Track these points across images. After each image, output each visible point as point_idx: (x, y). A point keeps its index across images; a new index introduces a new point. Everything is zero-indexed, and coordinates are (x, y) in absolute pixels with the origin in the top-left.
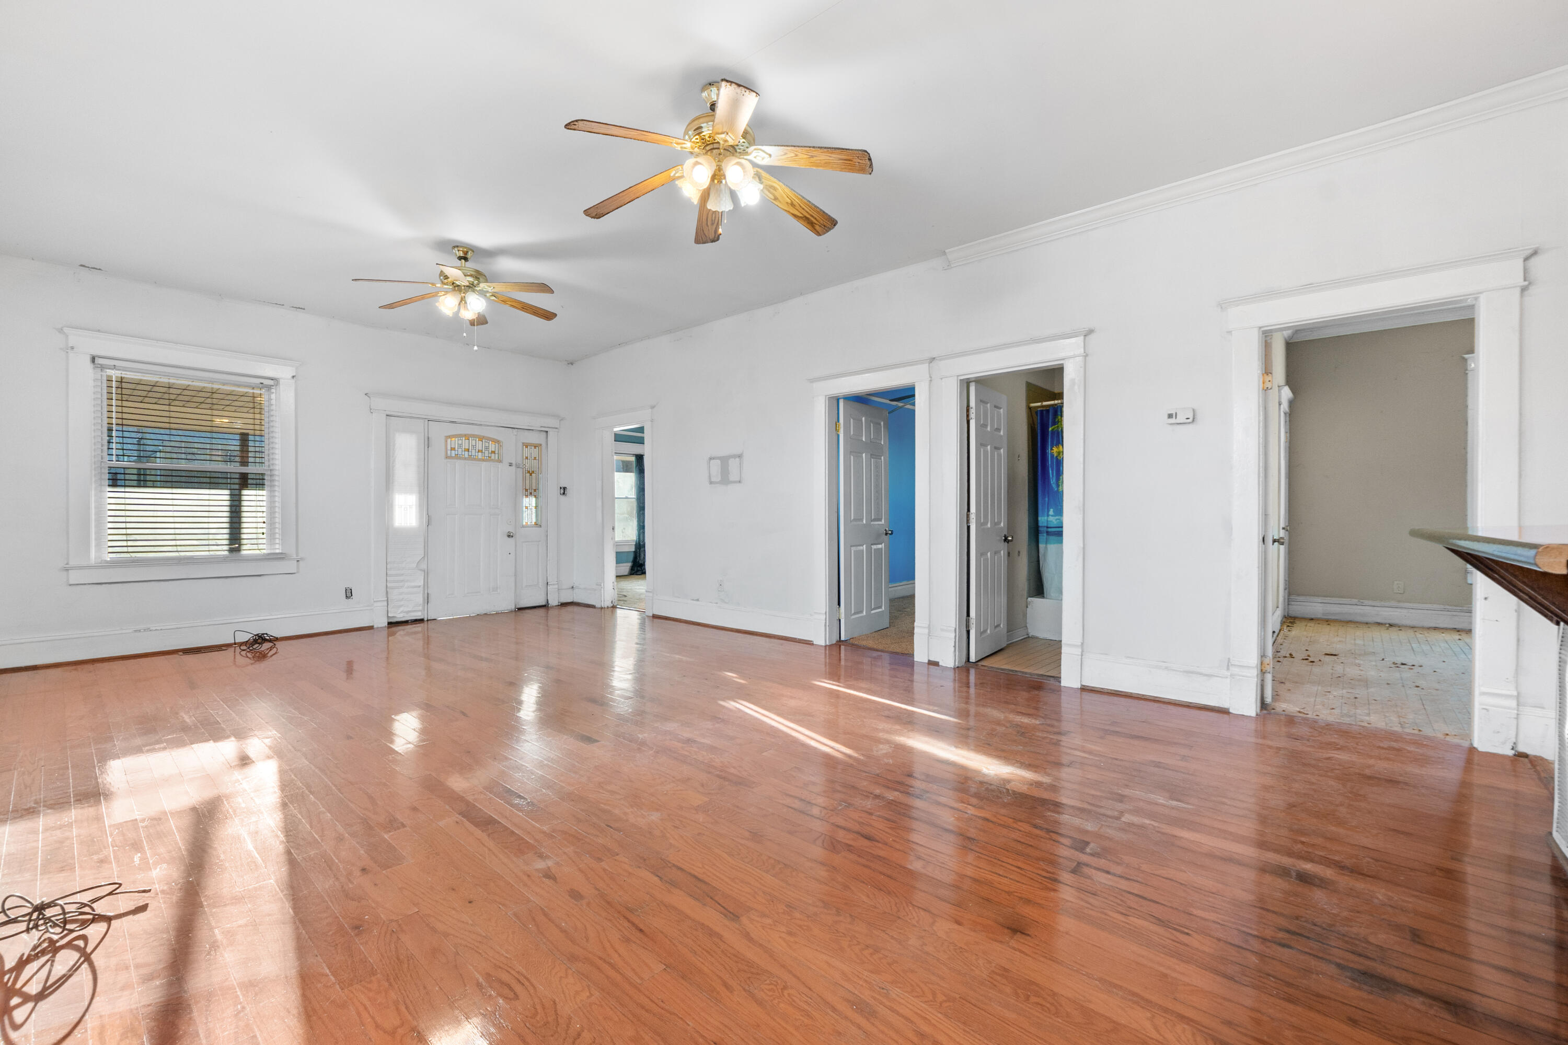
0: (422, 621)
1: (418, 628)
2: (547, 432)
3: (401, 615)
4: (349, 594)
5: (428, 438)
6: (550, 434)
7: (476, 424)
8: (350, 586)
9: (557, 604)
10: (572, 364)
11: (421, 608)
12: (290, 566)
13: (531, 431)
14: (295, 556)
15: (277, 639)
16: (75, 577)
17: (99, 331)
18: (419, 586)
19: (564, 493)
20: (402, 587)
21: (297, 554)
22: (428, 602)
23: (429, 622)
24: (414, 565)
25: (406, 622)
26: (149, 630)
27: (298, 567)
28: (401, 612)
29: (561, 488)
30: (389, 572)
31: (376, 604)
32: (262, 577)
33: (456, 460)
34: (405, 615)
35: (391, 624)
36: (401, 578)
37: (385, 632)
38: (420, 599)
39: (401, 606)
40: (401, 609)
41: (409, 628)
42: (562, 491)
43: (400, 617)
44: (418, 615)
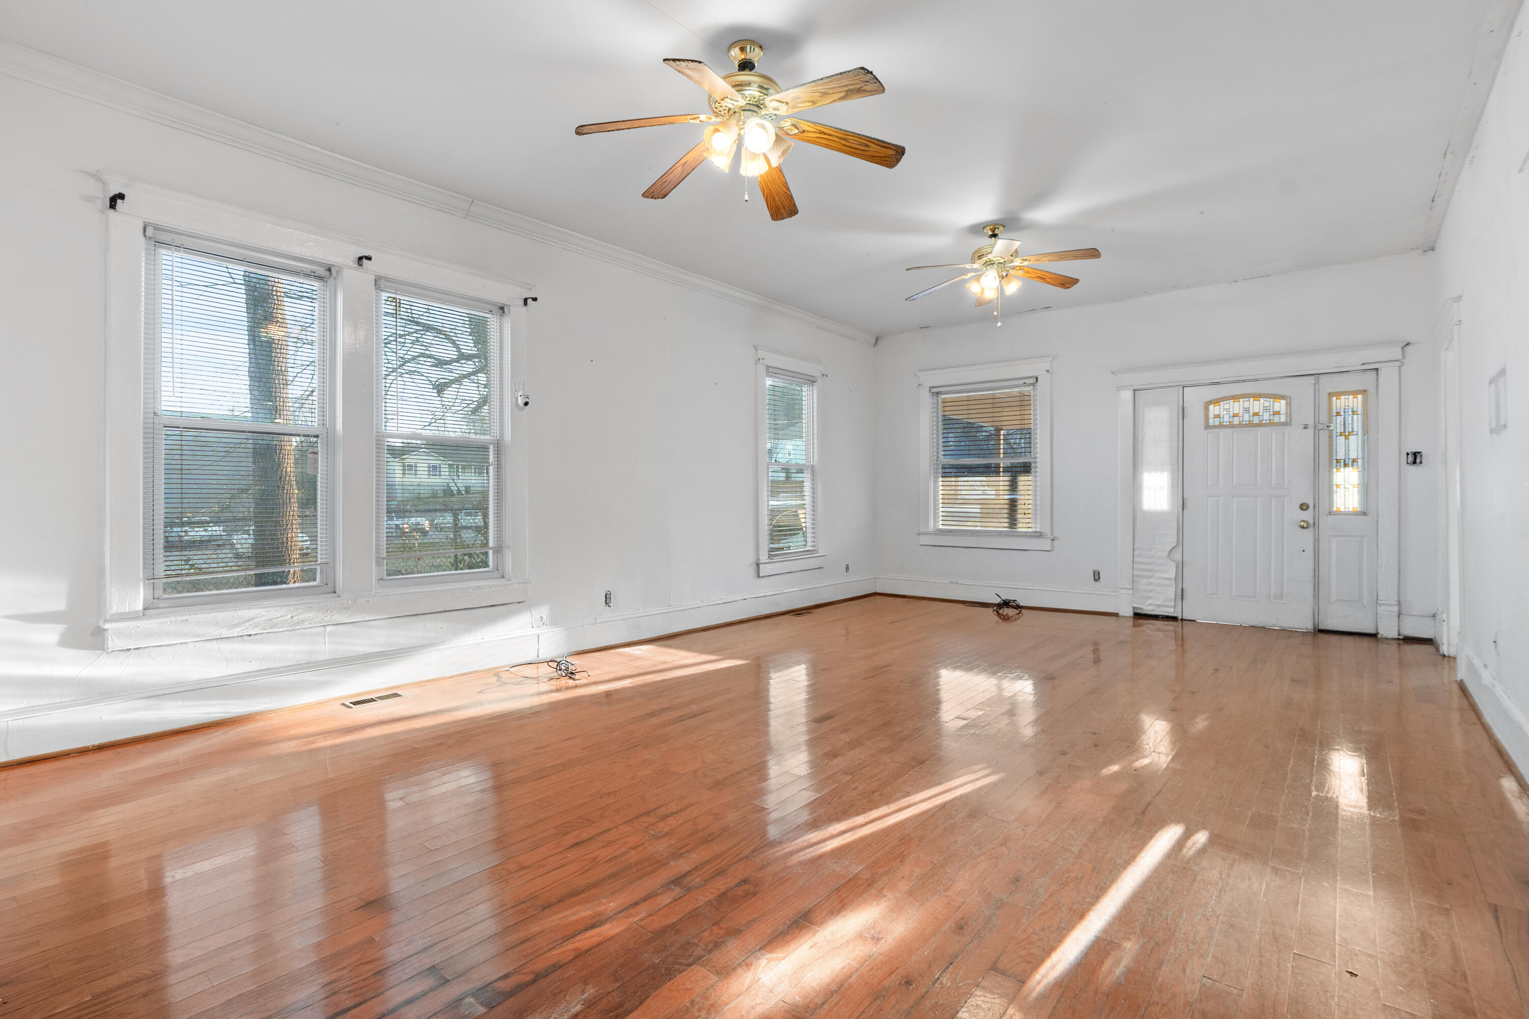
0: (1174, 619)
1: (1169, 626)
2: (1377, 369)
3: (1150, 608)
4: (1097, 577)
5: (1183, 408)
6: (1382, 372)
7: (1249, 381)
8: (1098, 569)
9: (1397, 636)
10: (1433, 249)
11: (1172, 604)
12: (1045, 544)
13: (1344, 374)
14: (1049, 535)
15: (1022, 607)
16: (924, 540)
17: (933, 369)
18: (1171, 579)
19: (1415, 462)
20: (1151, 577)
21: (1052, 533)
22: (1182, 598)
23: (1184, 622)
24: (1166, 554)
25: (1156, 617)
26: (956, 583)
27: (1052, 546)
28: (1150, 605)
29: (1408, 454)
30: (1136, 559)
31: (1122, 591)
32: (1026, 552)
33: (1220, 430)
34: (1155, 608)
35: (1139, 616)
36: (1151, 567)
37: (1131, 623)
38: (1171, 592)
39: (1150, 598)
40: (1150, 601)
41: (1159, 624)
42: (1411, 459)
43: (1148, 609)
44: (1170, 612)
